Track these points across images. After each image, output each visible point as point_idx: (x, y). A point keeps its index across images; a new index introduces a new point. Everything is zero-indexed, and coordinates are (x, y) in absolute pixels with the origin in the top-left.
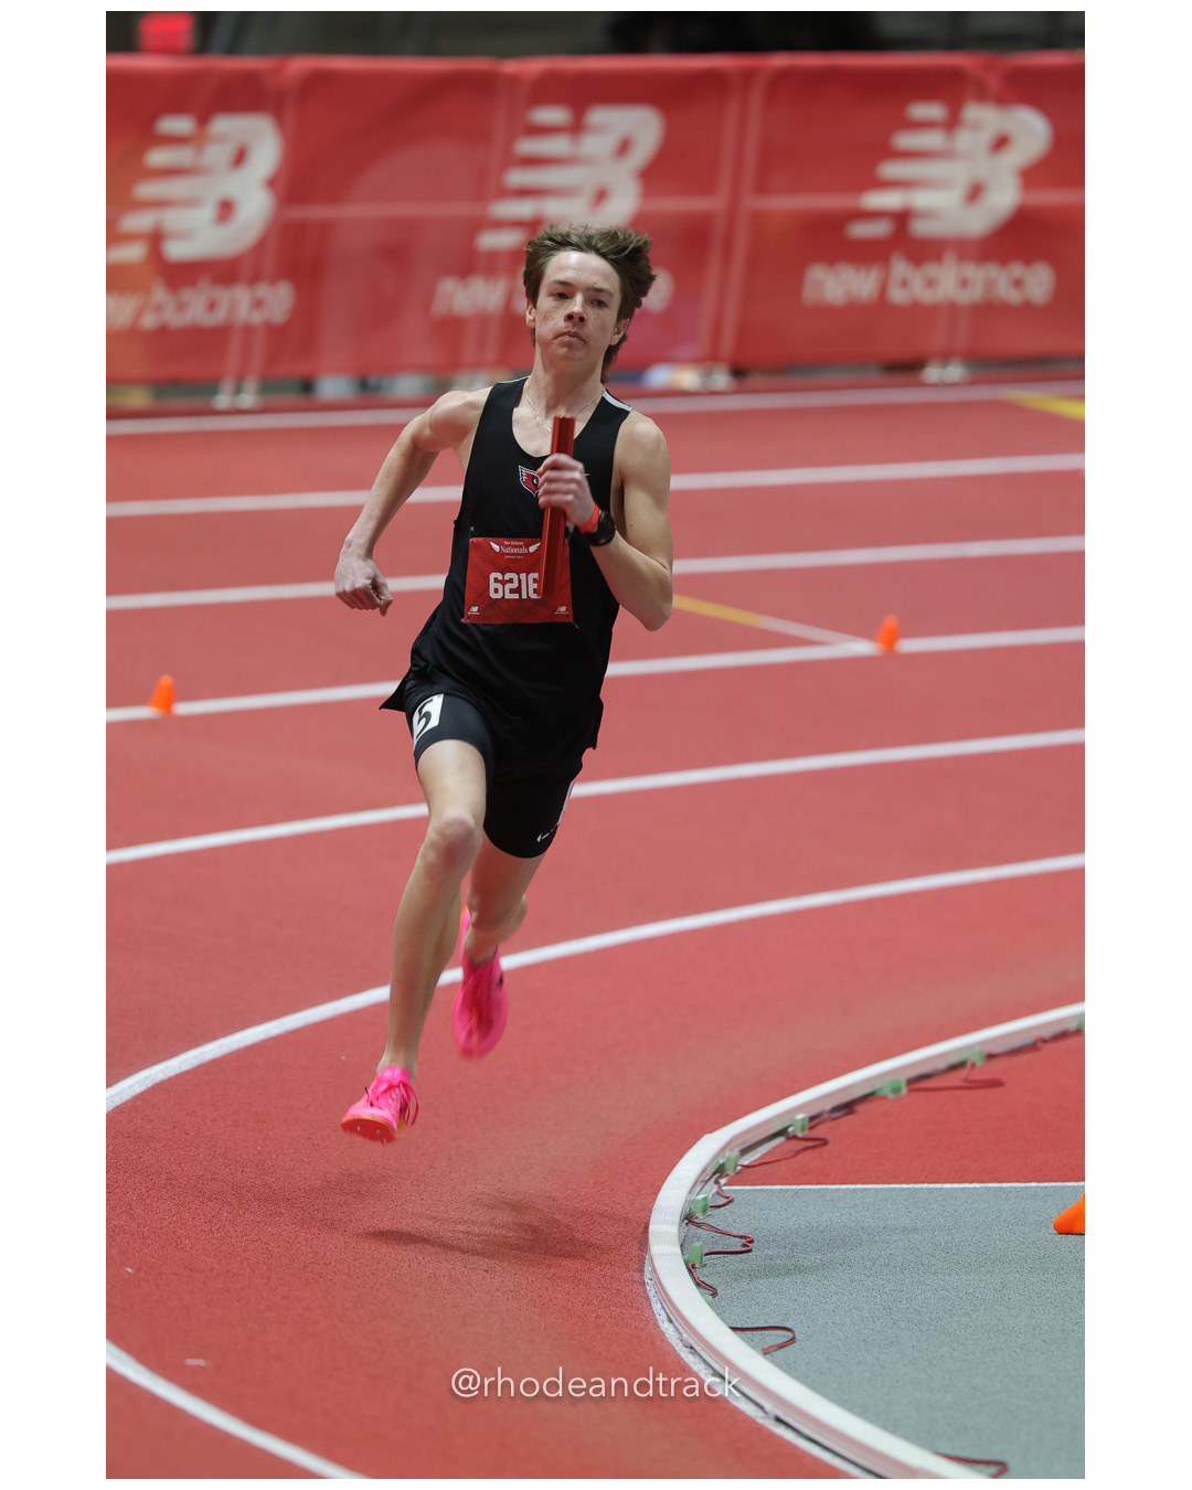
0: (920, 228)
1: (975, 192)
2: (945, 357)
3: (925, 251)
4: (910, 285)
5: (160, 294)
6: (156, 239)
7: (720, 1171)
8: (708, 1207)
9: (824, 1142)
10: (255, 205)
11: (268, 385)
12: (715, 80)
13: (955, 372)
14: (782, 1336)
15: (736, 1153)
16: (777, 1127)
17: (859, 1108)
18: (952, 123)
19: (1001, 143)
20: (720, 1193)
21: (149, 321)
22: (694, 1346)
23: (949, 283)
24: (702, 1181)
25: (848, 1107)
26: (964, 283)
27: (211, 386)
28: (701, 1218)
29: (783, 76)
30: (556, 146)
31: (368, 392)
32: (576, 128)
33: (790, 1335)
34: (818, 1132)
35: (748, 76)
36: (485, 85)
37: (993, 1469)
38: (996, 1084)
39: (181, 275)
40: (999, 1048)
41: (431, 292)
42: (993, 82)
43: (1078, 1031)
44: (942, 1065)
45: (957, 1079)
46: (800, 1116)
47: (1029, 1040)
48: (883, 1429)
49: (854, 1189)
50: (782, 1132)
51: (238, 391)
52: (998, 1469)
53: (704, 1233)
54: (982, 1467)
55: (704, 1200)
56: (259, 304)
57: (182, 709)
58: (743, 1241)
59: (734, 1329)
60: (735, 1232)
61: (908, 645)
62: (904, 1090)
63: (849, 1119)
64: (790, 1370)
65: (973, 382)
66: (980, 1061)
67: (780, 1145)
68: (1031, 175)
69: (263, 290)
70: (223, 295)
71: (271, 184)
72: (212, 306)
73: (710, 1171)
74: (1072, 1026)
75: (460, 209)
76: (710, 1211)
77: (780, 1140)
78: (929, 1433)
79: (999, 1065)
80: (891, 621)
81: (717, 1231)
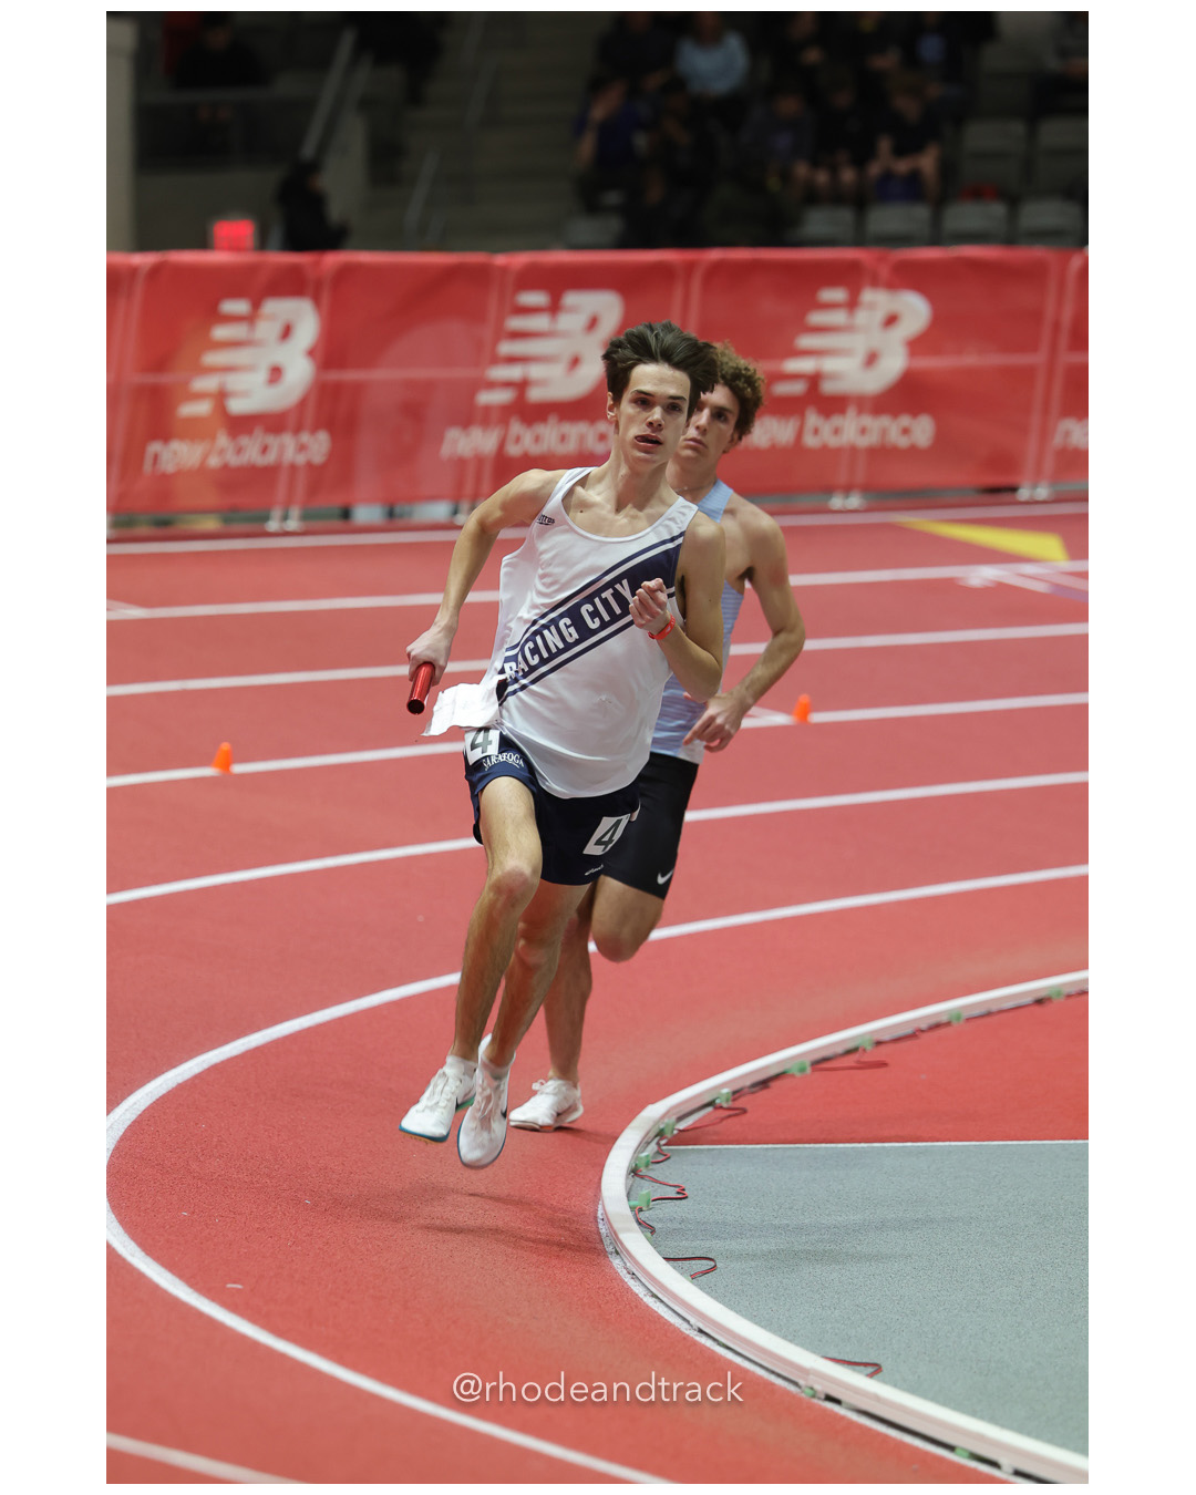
0: (828, 387)
1: (872, 359)
2: (847, 490)
3: (834, 405)
4: (821, 432)
5: (223, 440)
6: (221, 396)
7: (660, 1134)
8: (649, 1163)
9: (744, 1111)
10: (300, 371)
11: (308, 513)
12: (664, 273)
13: (855, 501)
14: (707, 1265)
15: (674, 1118)
16: (707, 1099)
17: (773, 1084)
18: (852, 304)
19: (891, 320)
20: (660, 1152)
21: (214, 462)
22: (635, 1273)
23: (851, 431)
24: (644, 1144)
25: (764, 1084)
26: (863, 431)
27: (264, 514)
28: (644, 1172)
29: (716, 269)
30: (539, 322)
31: (393, 518)
32: (554, 308)
33: (712, 1264)
34: (739, 1104)
35: (690, 267)
36: (481, 275)
37: (870, 1370)
38: (883, 1064)
39: (240, 425)
40: (886, 1037)
41: (440, 439)
42: (884, 272)
43: (948, 1024)
44: (840, 1050)
45: (850, 1060)
46: (725, 1091)
47: (909, 1031)
48: (785, 1337)
49: (767, 1149)
50: (711, 1104)
51: (285, 518)
52: (875, 1369)
53: (646, 1183)
54: (862, 1368)
55: (647, 1156)
56: (302, 448)
57: (238, 769)
58: (677, 1189)
59: (667, 1259)
60: (671, 1183)
61: (817, 717)
62: (809, 1070)
63: (765, 1094)
64: (710, 1291)
65: (868, 510)
66: (869, 1048)
67: (709, 1114)
68: (916, 346)
69: (305, 437)
70: (273, 441)
71: (311, 353)
72: (265, 450)
73: (652, 1134)
74: (944, 1019)
75: (461, 373)
76: (652, 1166)
77: (710, 1109)
78: (820, 1341)
79: (883, 1049)
80: (804, 698)
81: (657, 1181)
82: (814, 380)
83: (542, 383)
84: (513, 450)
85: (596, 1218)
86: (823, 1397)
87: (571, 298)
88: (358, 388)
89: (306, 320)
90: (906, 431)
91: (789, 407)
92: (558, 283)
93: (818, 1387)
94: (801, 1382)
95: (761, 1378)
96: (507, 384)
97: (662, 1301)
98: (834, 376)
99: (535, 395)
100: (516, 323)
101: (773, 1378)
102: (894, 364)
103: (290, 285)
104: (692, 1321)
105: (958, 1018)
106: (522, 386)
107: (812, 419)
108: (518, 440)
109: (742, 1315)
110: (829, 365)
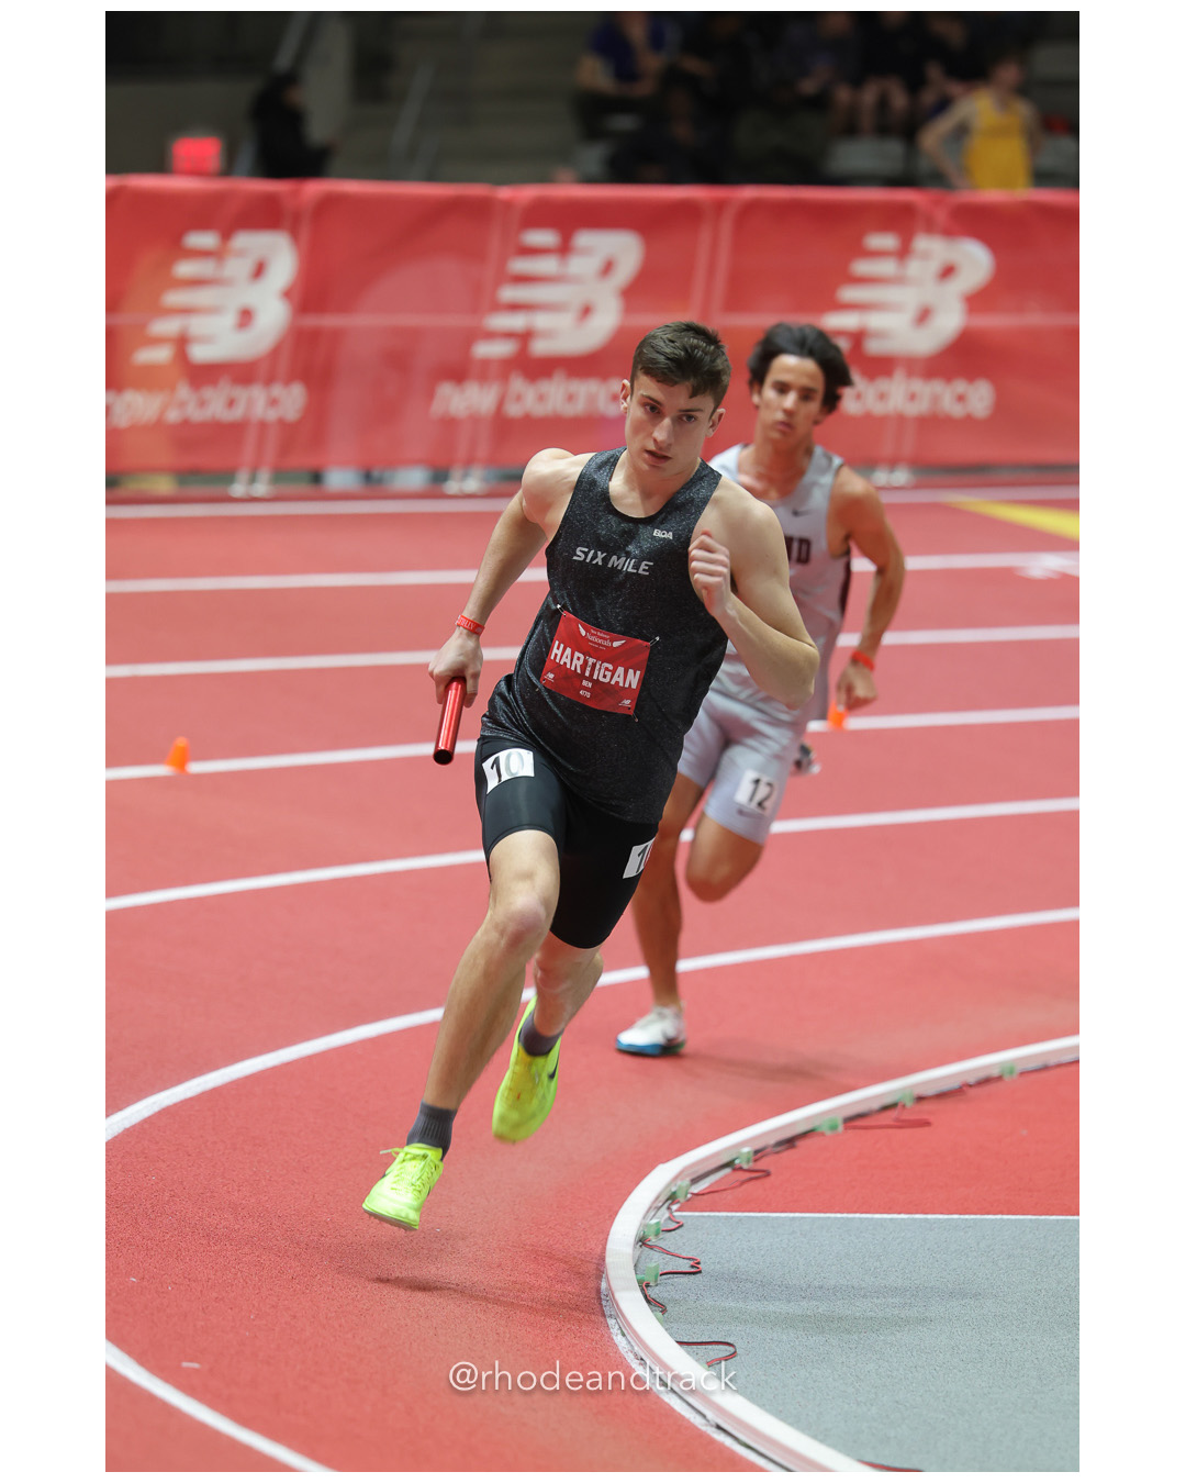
0: (873, 347)
1: (924, 316)
2: (893, 463)
3: (877, 367)
5: (184, 391)
6: (182, 342)
7: (672, 1198)
8: (660, 1231)
9: (767, 1174)
10: (273, 315)
11: (279, 476)
12: (690, 210)
13: (901, 477)
14: (725, 1351)
15: (686, 1182)
16: (725, 1159)
17: (800, 1144)
18: (903, 253)
19: (948, 272)
20: (671, 1218)
21: (173, 416)
22: (644, 1358)
24: (655, 1208)
25: (790, 1142)
27: (228, 476)
28: (653, 1241)
29: (750, 208)
31: (372, 483)
32: (564, 249)
33: (731, 1349)
34: (762, 1165)
35: (720, 206)
36: (480, 211)
38: (923, 1123)
39: (204, 375)
40: (928, 1092)
41: (431, 396)
42: (941, 217)
43: (1000, 1078)
44: (876, 1105)
45: (888, 1118)
46: (746, 1150)
47: (955, 1084)
48: (814, 1437)
50: (729, 1164)
51: (252, 481)
53: (656, 1255)
55: (657, 1224)
56: (273, 402)
57: (196, 768)
58: (691, 1263)
59: (680, 1343)
60: (684, 1255)
61: (854, 724)
62: (840, 1128)
63: (790, 1156)
65: (917, 486)
66: (909, 1103)
67: (727, 1176)
68: (977, 301)
69: (277, 390)
70: (242, 394)
71: (287, 294)
72: (231, 403)
73: (663, 1198)
74: (996, 1073)
75: (455, 321)
76: (662, 1235)
77: (727, 1171)
78: (854, 1441)
79: (925, 1105)
81: (667, 1253)
82: (859, 337)
84: (514, 410)
85: (599, 1293)
88: (336, 336)
89: (281, 256)
90: (961, 398)
92: (569, 220)
97: (675, 1392)
99: (540, 348)
102: (950, 321)
103: (265, 216)
104: (709, 1415)
105: (1011, 1071)
106: (525, 337)
108: (519, 398)
109: (766, 1410)
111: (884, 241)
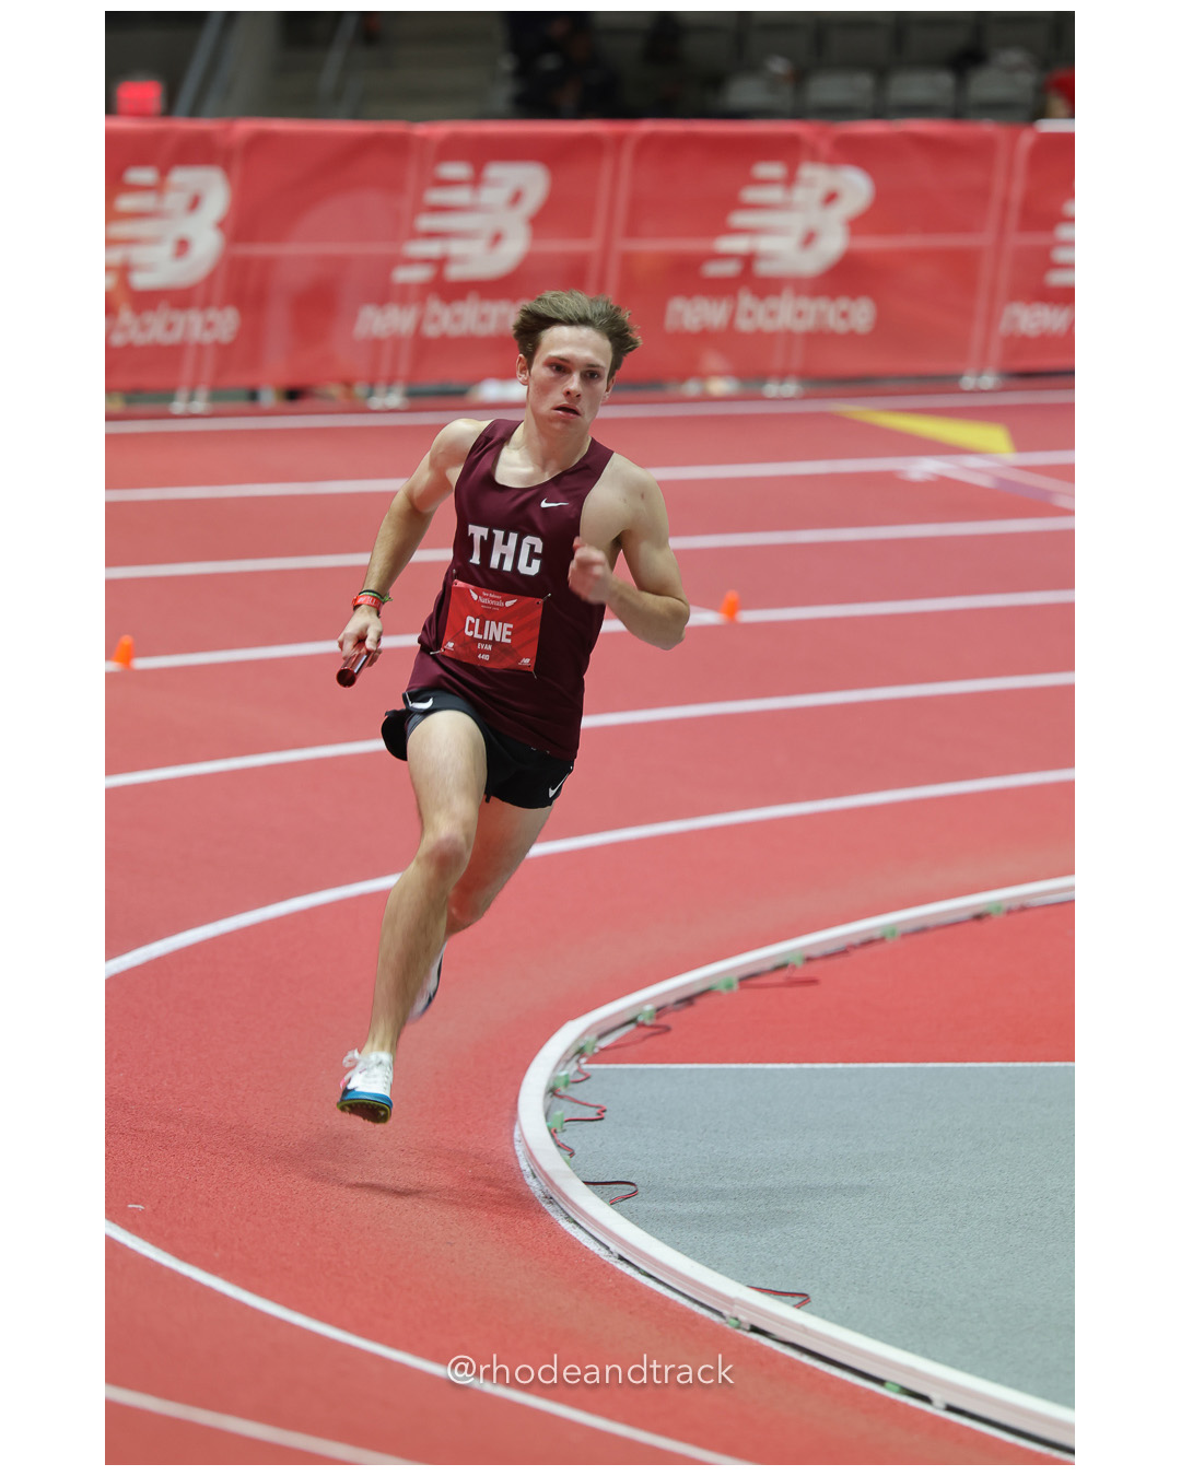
0: (763, 268)
1: (809, 239)
2: (783, 376)
3: (767, 288)
4: (754, 315)
5: (126, 316)
7: (580, 1052)
8: (568, 1082)
9: (667, 1029)
10: (207, 243)
11: (216, 394)
12: (592, 144)
13: (791, 388)
14: (628, 1190)
15: (593, 1037)
16: (629, 1016)
17: (700, 1002)
18: (790, 181)
19: (831, 198)
20: (580, 1071)
21: (117, 339)
22: (553, 1196)
23: (787, 314)
24: (565, 1060)
25: (689, 1001)
26: (800, 314)
27: (168, 395)
28: (563, 1091)
29: (648, 141)
30: (460, 196)
32: (476, 181)
33: (633, 1188)
34: (663, 1021)
35: (619, 140)
36: (399, 146)
37: (797, 1300)
38: (812, 982)
39: (145, 301)
40: (816, 953)
41: (354, 317)
42: (825, 147)
43: (882, 940)
44: (768, 966)
45: (780, 977)
46: (649, 1008)
47: (840, 945)
48: (709, 1266)
49: (691, 1070)
50: (633, 1021)
51: (191, 399)
52: (802, 1300)
53: (565, 1104)
54: (789, 1298)
55: (566, 1076)
56: (209, 326)
57: (141, 663)
58: (598, 1110)
59: (586, 1183)
60: (591, 1103)
61: (747, 616)
62: (736, 987)
63: (689, 1012)
64: (632, 1217)
65: (806, 397)
66: (799, 963)
67: (631, 1032)
68: (857, 225)
69: (213, 314)
70: (180, 318)
71: (221, 225)
72: (170, 327)
73: (572, 1052)
74: (877, 935)
75: (379, 249)
76: (571, 1086)
77: (631, 1027)
78: (746, 1269)
79: (815, 966)
80: (732, 595)
81: (576, 1102)
82: (748, 260)
83: (462, 260)
84: (431, 330)
85: (512, 1139)
86: (748, 1328)
87: (495, 171)
88: (268, 264)
89: (214, 190)
90: (844, 315)
91: (722, 289)
92: (482, 154)
93: (742, 1318)
94: (726, 1312)
95: (683, 1307)
96: (426, 261)
97: (581, 1227)
98: (770, 257)
99: (455, 272)
100: (436, 196)
101: (696, 1308)
102: (834, 243)
103: (199, 153)
104: (612, 1247)
105: (893, 933)
106: (441, 263)
107: (746, 301)
108: (436, 319)
109: (665, 1242)
110: (764, 244)
111: (771, 170)
